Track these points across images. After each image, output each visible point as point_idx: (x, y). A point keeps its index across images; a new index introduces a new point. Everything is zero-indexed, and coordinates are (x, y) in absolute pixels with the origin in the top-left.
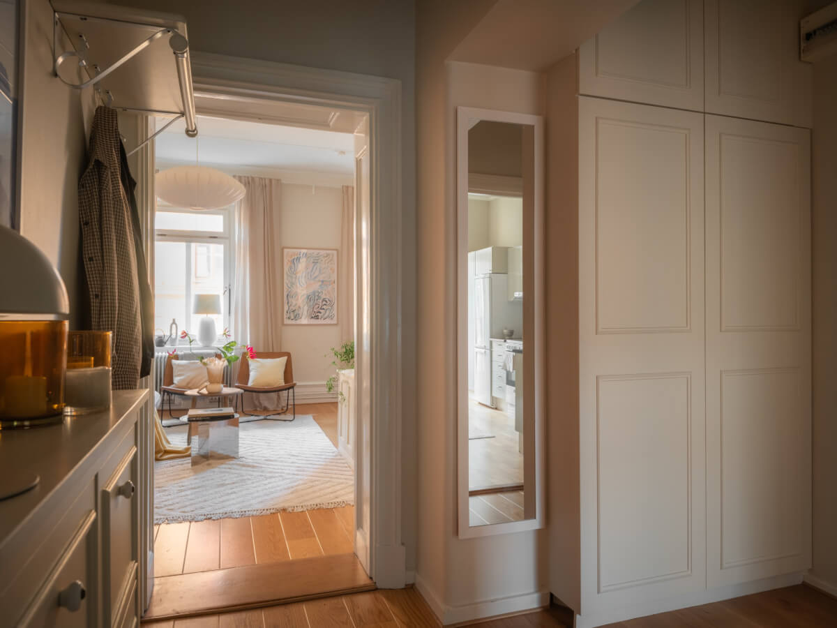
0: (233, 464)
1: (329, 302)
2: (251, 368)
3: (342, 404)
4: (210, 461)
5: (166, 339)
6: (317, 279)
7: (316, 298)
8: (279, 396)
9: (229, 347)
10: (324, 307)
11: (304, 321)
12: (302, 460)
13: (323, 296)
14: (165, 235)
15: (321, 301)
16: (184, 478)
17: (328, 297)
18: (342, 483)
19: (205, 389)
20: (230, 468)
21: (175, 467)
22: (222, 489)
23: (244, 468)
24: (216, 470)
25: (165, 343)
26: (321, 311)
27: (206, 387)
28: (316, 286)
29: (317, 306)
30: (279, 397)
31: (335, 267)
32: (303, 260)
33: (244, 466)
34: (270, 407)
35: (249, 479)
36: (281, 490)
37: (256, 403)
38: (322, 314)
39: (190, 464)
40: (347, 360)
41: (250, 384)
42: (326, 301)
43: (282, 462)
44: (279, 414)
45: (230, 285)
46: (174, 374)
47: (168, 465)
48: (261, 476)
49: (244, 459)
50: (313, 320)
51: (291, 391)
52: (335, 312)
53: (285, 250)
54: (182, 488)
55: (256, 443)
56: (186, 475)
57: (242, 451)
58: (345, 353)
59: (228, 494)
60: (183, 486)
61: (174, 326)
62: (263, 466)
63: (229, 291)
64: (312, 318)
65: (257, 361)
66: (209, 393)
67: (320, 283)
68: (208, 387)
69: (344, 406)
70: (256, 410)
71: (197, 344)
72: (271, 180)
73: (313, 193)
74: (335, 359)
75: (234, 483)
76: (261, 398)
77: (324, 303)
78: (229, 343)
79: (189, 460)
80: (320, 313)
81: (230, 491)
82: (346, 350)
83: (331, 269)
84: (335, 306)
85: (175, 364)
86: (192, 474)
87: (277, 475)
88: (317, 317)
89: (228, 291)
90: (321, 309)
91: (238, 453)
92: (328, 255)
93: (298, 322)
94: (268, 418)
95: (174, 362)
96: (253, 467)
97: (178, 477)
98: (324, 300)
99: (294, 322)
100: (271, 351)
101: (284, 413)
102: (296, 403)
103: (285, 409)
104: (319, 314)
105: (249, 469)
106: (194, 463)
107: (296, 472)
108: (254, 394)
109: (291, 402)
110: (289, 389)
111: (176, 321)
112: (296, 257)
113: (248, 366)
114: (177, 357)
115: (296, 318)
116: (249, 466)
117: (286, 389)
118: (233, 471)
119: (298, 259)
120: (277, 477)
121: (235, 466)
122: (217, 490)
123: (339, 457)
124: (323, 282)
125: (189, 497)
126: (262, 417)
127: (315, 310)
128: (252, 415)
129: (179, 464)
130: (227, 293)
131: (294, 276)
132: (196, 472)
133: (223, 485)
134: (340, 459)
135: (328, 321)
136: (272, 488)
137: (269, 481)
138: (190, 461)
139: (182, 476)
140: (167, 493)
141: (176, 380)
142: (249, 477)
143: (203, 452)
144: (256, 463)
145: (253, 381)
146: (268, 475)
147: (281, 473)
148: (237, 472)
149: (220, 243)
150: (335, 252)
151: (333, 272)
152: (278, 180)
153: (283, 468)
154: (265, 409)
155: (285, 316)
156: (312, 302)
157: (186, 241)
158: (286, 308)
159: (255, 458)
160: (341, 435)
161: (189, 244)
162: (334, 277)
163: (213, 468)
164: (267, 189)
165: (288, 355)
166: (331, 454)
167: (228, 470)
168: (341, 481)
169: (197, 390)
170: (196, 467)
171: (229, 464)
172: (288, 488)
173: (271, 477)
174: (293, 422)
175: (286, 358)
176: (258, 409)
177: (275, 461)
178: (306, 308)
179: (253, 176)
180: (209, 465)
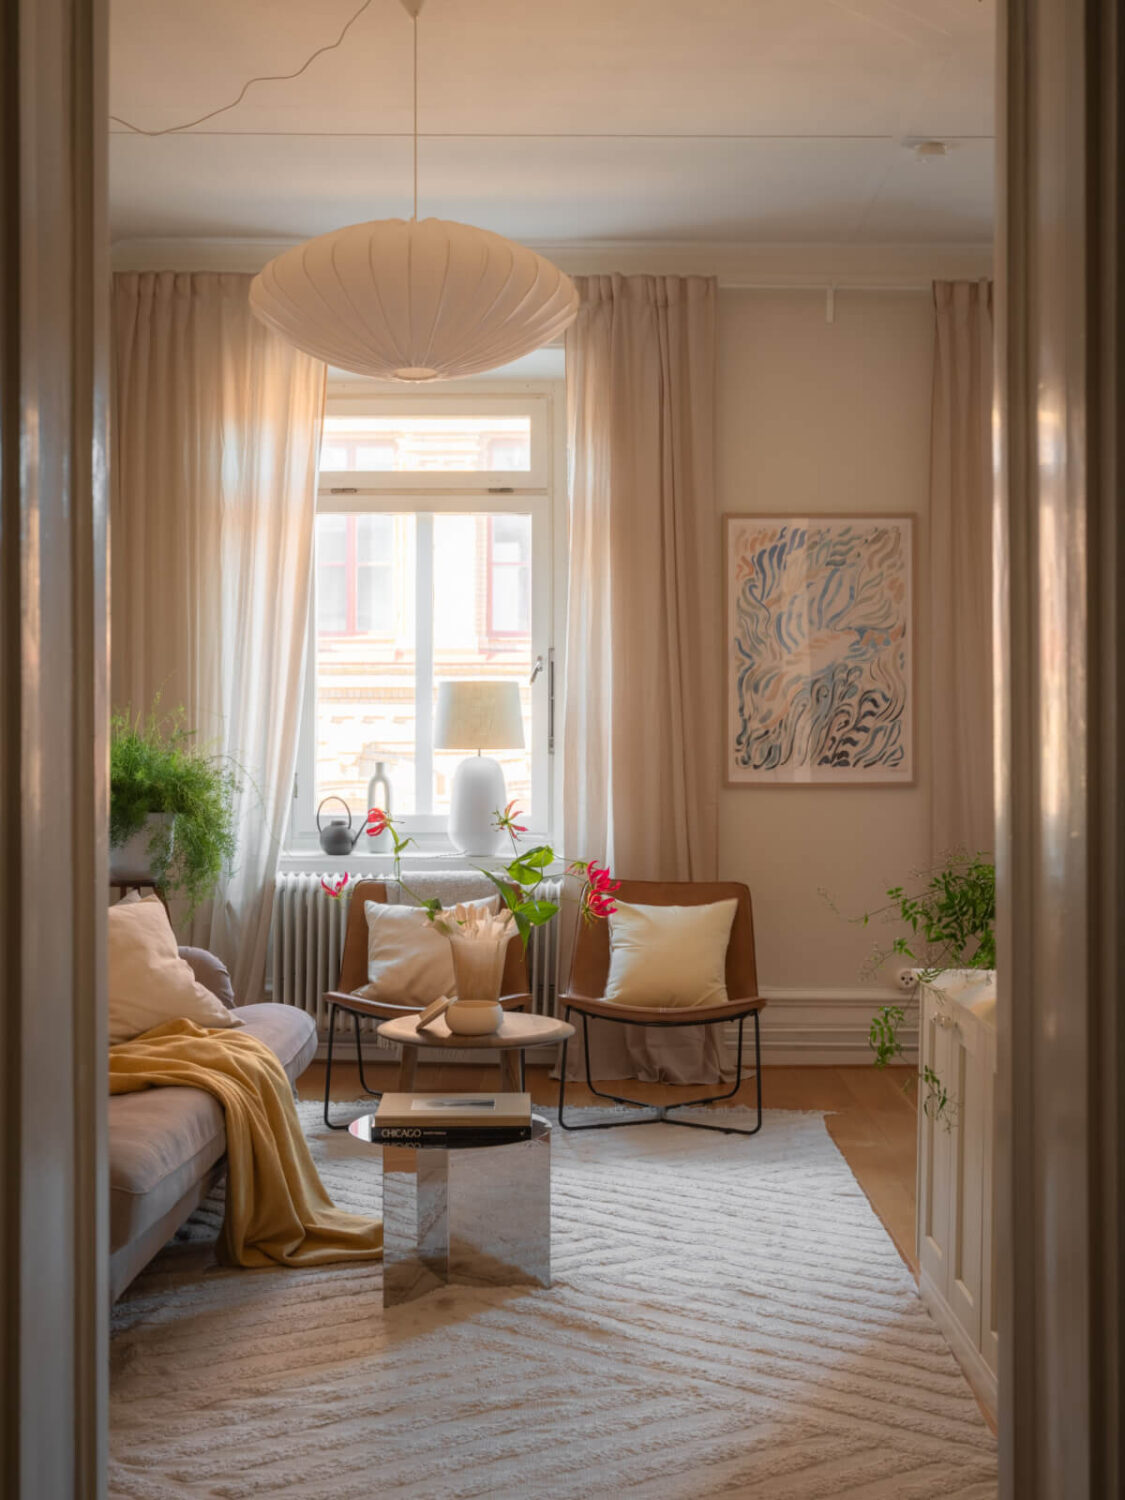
0: (529, 1312)
1: (883, 705)
2: (615, 935)
3: (932, 1118)
4: (452, 1290)
5: (355, 828)
6: (842, 625)
7: (840, 689)
8: (710, 1036)
9: (527, 868)
10: (868, 722)
11: (801, 772)
12: (780, 1317)
13: (863, 684)
14: (353, 491)
15: (854, 701)
16: (352, 1355)
17: (880, 685)
18: (937, 1461)
19: (441, 1018)
20: (513, 1331)
21: (330, 1303)
22: (472, 1426)
23: (565, 1335)
24: (464, 1331)
25: (353, 843)
26: (855, 736)
27: (445, 1009)
28: (839, 649)
29: (843, 718)
30: (710, 1040)
31: (906, 576)
32: (797, 557)
33: (563, 1322)
34: (681, 1072)
35: (573, 1391)
36: (688, 1466)
37: (635, 1052)
38: (859, 748)
39: (380, 1295)
40: (953, 936)
41: (611, 993)
42: (874, 702)
43: (702, 1318)
44: (707, 1102)
45: (552, 650)
46: (372, 950)
47: (311, 1290)
48: (619, 1379)
49: (566, 1292)
50: (826, 767)
51: (750, 1020)
52: (906, 739)
53: (733, 525)
54: (333, 1406)
55: (621, 1223)
56: (358, 1346)
57: (565, 1254)
58: (943, 908)
59: (489, 1459)
60: (338, 1398)
61: (380, 786)
62: (629, 1330)
63: (548, 668)
64: (826, 760)
65: (637, 914)
66: (454, 1034)
67: (856, 637)
68: (453, 1010)
69: (940, 1126)
70: (634, 1079)
71: (452, 849)
72: (683, 283)
73: (830, 318)
74: (903, 929)
75: (516, 1405)
76: (649, 1041)
77: (868, 706)
78: (529, 854)
79: (373, 1278)
80: (854, 743)
81: (497, 1445)
82: (950, 896)
83: (891, 586)
84: (907, 717)
85: (374, 915)
86: (379, 1341)
87: (679, 1382)
88: (841, 760)
89: (546, 667)
90: (857, 729)
91: (546, 1259)
92: (880, 535)
93: (782, 775)
94: (672, 1114)
95: (372, 907)
96: (599, 1332)
97: (329, 1350)
98: (867, 697)
99: (764, 776)
100: (684, 877)
101: (728, 1098)
102: (764, 1062)
103: (731, 1080)
104: (848, 747)
105: (583, 1339)
106: (397, 1292)
107: (753, 1379)
108: (629, 1027)
109: (749, 1057)
110: (742, 1016)
111: (387, 773)
112: (768, 546)
113: (604, 930)
114: (379, 892)
115: (772, 758)
116: (581, 1327)
117: (732, 1019)
118: (520, 1343)
119: (778, 553)
120: (676, 1392)
121: (532, 1323)
122: (453, 1431)
123: (923, 1318)
124: (861, 631)
125: (349, 1457)
126: (648, 1113)
127: (838, 736)
128: (621, 1101)
129: (344, 1292)
130: (544, 675)
131: (762, 614)
132: (395, 1332)
133: (475, 1410)
134: (925, 1331)
135: (880, 774)
136: (657, 1447)
137: (648, 1408)
138: (379, 1281)
139: (341, 1348)
140: (276, 1423)
141: (377, 969)
142: (576, 1380)
143: (433, 1244)
144: (609, 1314)
145: (623, 983)
146: (649, 1379)
147: (695, 1373)
148: (536, 1349)
149: (520, 510)
150: (905, 525)
151: (899, 596)
152: (709, 282)
153: (702, 1347)
154: (665, 1078)
155: (732, 756)
156: (825, 702)
157: (417, 509)
158: (734, 727)
159: (607, 1289)
160: (930, 1233)
161: (423, 514)
162: (905, 610)
163: (455, 1319)
164: (672, 312)
165: (741, 892)
166: (892, 1301)
167: (507, 1339)
168: (933, 1446)
169: (416, 1019)
170: (401, 1308)
171: (512, 1310)
172: (720, 1459)
173: (655, 1393)
174: (754, 1139)
175: (729, 905)
176: (642, 1076)
177: (680, 1311)
178: (804, 726)
179: (626, 274)
180: (445, 1304)
